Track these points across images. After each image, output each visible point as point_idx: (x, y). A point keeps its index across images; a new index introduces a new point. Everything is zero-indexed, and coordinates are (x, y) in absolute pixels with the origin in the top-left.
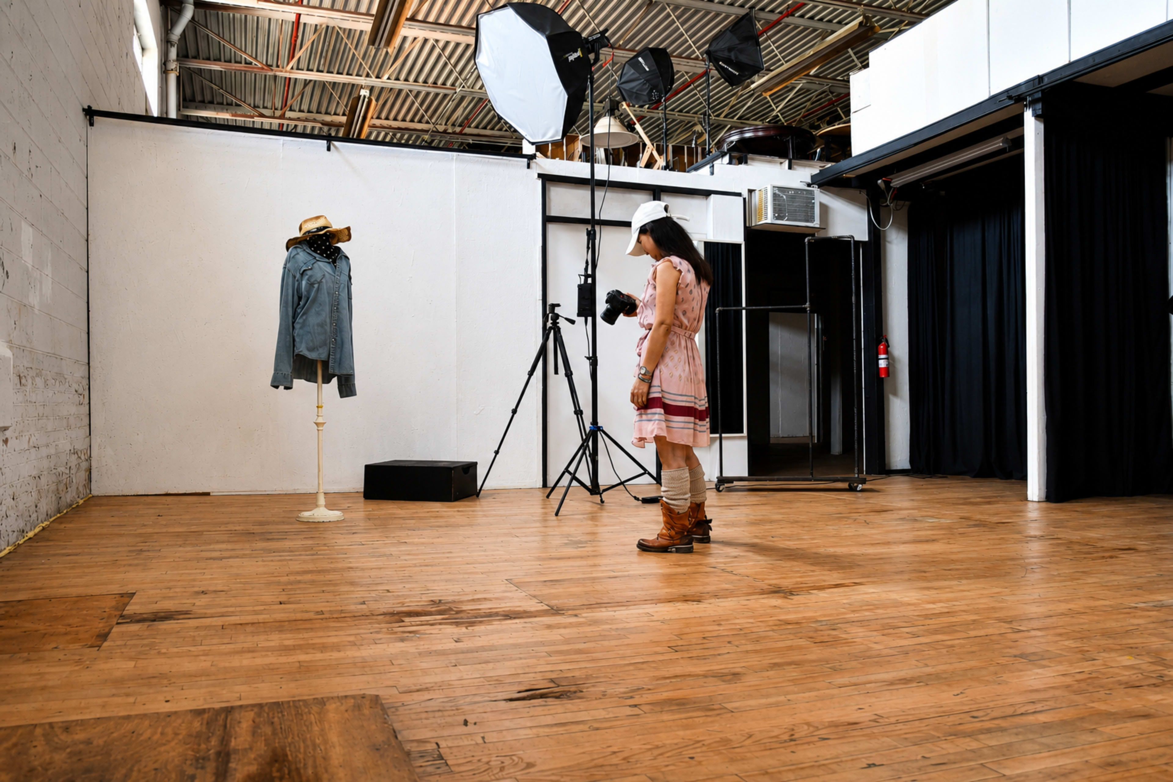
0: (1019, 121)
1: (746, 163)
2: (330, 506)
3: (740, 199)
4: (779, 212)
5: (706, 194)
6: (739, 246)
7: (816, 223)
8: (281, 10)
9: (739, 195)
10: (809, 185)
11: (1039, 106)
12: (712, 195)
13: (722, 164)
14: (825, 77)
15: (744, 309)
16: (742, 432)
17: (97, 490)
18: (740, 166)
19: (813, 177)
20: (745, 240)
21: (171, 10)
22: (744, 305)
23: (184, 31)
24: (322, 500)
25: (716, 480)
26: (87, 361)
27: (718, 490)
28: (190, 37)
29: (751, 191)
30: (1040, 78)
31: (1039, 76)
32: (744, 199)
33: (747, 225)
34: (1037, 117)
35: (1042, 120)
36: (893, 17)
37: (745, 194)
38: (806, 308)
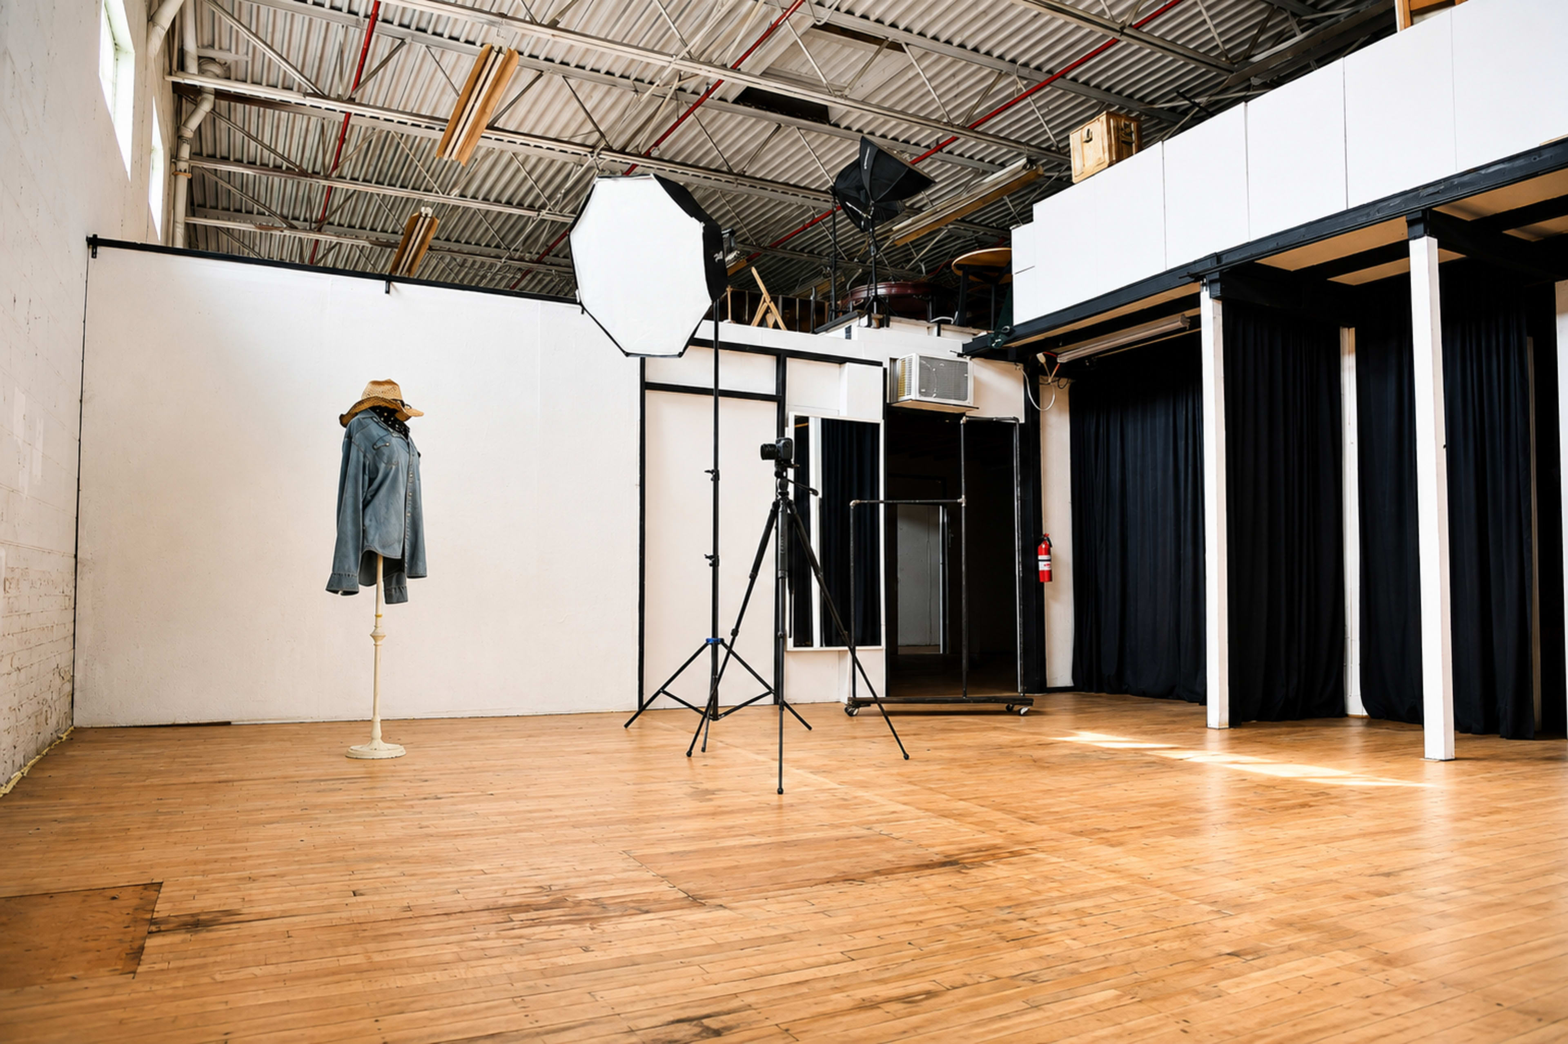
0: (1194, 301)
1: (888, 326)
2: (387, 737)
3: (880, 370)
4: (925, 387)
5: (841, 361)
6: (877, 426)
7: (969, 402)
8: (324, 106)
9: (879, 364)
10: (960, 355)
11: (1217, 287)
12: (848, 364)
13: (859, 325)
14: (971, 222)
15: (882, 502)
16: (880, 644)
17: (81, 719)
18: (882, 329)
19: (965, 346)
20: (884, 418)
21: (186, 99)
22: (882, 498)
23: (200, 126)
24: (378, 731)
25: (846, 702)
26: (74, 553)
27: (850, 714)
28: (208, 133)
29: (893, 360)
30: (1218, 257)
31: (1216, 254)
32: (885, 370)
33: (888, 401)
34: (1213, 297)
35: (1220, 302)
36: (1051, 159)
37: (887, 364)
38: (961, 504)
